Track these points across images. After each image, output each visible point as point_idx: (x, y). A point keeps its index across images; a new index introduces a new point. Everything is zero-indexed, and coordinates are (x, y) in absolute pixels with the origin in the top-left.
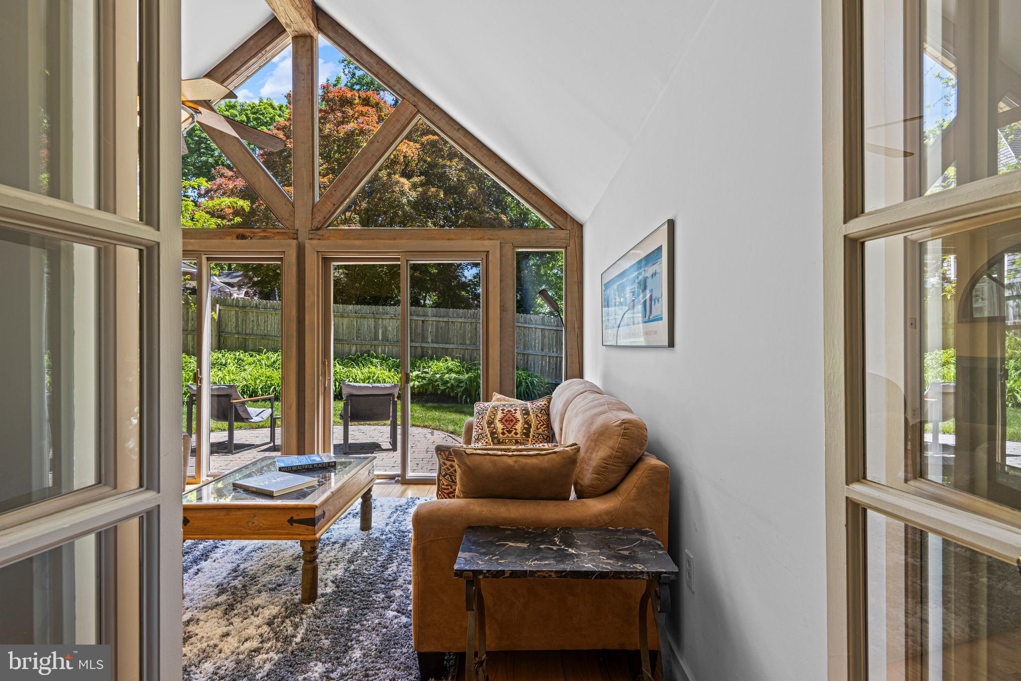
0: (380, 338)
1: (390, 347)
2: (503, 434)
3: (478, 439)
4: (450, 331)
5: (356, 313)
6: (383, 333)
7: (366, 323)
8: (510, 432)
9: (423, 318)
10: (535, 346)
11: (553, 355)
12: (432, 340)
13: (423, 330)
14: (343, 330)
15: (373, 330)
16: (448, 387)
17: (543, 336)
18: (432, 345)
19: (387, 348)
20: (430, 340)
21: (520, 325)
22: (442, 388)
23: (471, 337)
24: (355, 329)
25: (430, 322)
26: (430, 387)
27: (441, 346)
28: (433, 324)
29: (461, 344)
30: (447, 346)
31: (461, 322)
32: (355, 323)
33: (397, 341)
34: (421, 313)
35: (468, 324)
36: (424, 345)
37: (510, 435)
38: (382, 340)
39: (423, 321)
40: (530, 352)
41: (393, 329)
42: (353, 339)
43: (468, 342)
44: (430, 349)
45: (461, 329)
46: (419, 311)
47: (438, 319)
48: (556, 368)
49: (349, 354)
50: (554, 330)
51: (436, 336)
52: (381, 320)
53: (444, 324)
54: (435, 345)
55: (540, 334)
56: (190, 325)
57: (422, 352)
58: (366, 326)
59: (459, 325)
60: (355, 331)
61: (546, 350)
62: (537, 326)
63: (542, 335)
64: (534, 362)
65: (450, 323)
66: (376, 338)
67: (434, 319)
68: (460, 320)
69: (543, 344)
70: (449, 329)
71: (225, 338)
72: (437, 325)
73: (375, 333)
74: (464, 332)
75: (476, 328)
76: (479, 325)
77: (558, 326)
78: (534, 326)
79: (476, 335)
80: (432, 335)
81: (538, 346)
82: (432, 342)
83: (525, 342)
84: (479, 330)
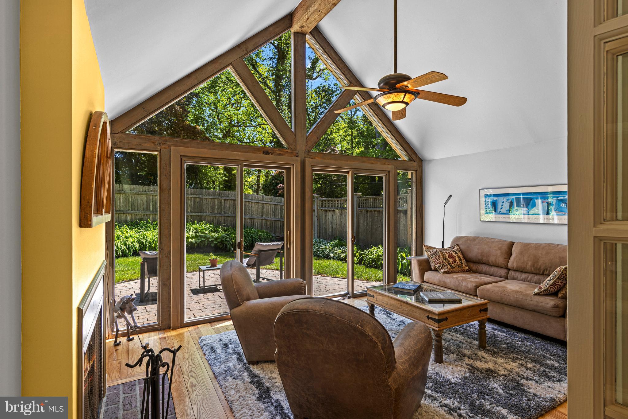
0: (151, 209)
2: (453, 263)
3: (442, 267)
4: (204, 204)
5: (131, 190)
6: (153, 205)
7: (139, 199)
8: (455, 262)
10: (258, 213)
11: (269, 219)
12: (191, 210)
14: (120, 202)
15: (145, 203)
16: (219, 242)
17: (263, 208)
19: (156, 216)
20: (189, 211)
21: (250, 201)
22: (215, 242)
23: (218, 208)
24: (131, 202)
25: (189, 198)
27: (197, 214)
28: (191, 200)
29: (211, 213)
30: (202, 214)
31: (211, 199)
32: (130, 198)
35: (215, 200)
37: (455, 264)
38: (153, 211)
40: (255, 217)
42: (129, 210)
43: (216, 212)
44: (190, 216)
45: (211, 203)
47: (195, 196)
48: (270, 226)
49: (126, 221)
50: (269, 204)
51: (194, 207)
52: (151, 196)
53: (199, 200)
54: (194, 214)
55: (261, 207)
58: (139, 201)
59: (210, 200)
60: (130, 205)
61: (264, 216)
62: (259, 202)
63: (262, 207)
64: (258, 223)
65: (204, 199)
66: (148, 209)
67: (192, 196)
68: (211, 197)
69: (263, 212)
72: (194, 200)
73: (147, 205)
74: (213, 205)
75: (221, 203)
76: (223, 201)
77: (271, 202)
78: (257, 201)
79: (221, 207)
80: (191, 207)
81: (260, 213)
82: (191, 212)
83: (252, 211)
84: (223, 203)
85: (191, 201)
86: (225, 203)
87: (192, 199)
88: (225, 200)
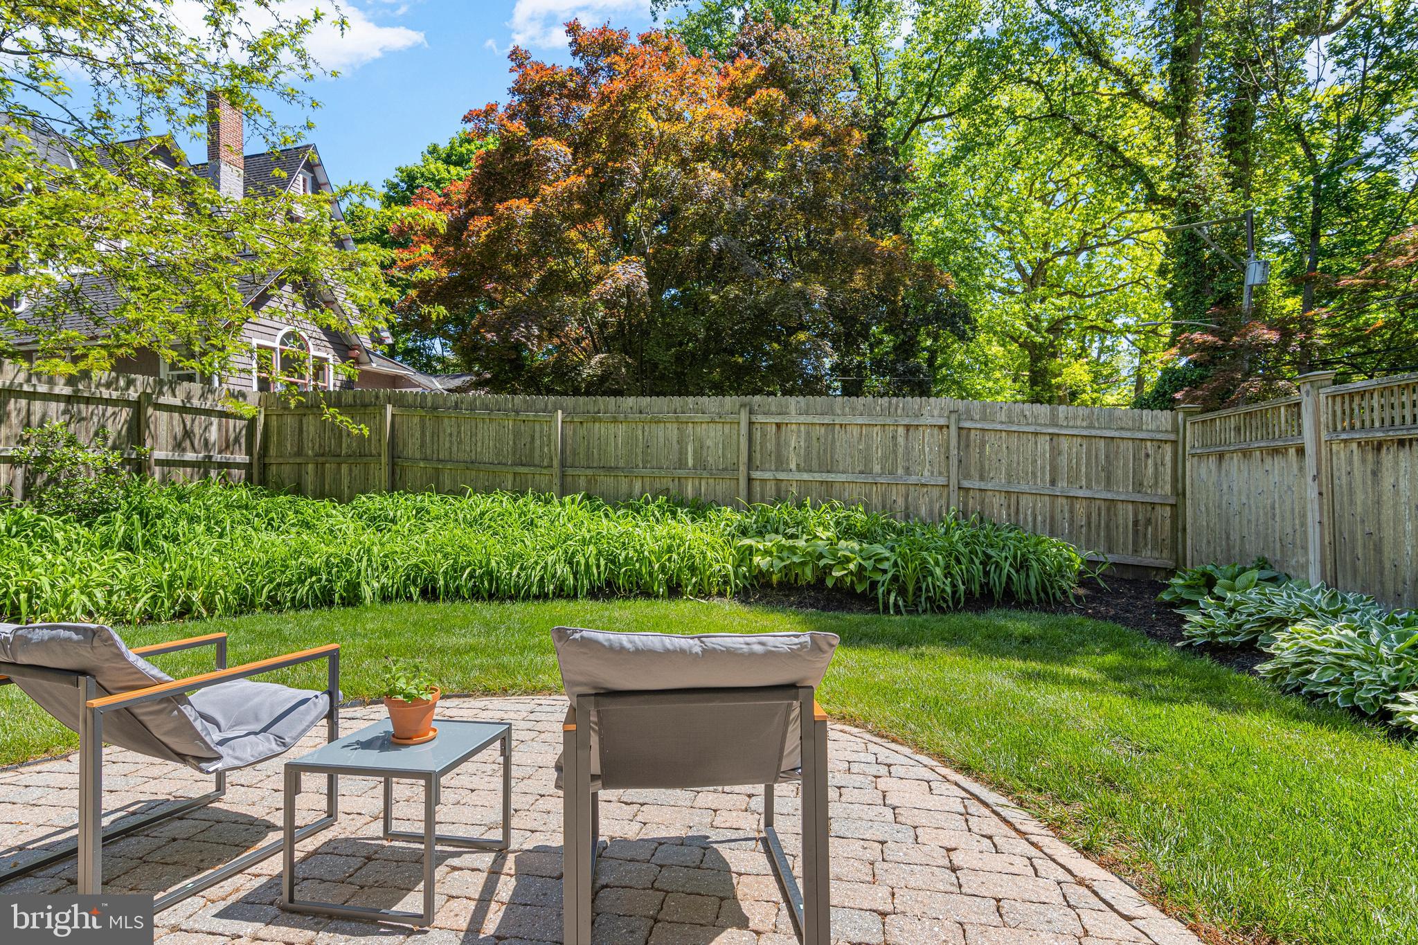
0: (690, 463)
1: (711, 481)
4: (838, 444)
5: (641, 412)
6: (695, 452)
7: (661, 434)
9: (778, 419)
10: (1034, 474)
11: (1080, 493)
12: (798, 465)
13: (778, 444)
14: (616, 445)
15: (676, 446)
16: (851, 573)
17: (1055, 452)
18: (798, 476)
19: (703, 483)
20: (793, 466)
21: (999, 427)
22: (837, 573)
23: (885, 458)
24: (641, 445)
25: (794, 427)
26: (808, 571)
27: (818, 477)
28: (799, 431)
29: (861, 472)
30: (831, 477)
31: (861, 425)
32: (640, 432)
33: (725, 469)
34: (773, 409)
35: (876, 429)
36: (782, 476)
38: (695, 468)
39: (778, 425)
40: (1024, 487)
41: (716, 444)
42: (637, 466)
43: (877, 468)
44: (794, 484)
45: (860, 440)
46: (769, 405)
47: (809, 419)
48: (1089, 523)
49: (630, 496)
50: (1082, 436)
51: (808, 455)
52: (691, 425)
53: (823, 430)
54: (806, 476)
55: (1047, 448)
56: (344, 446)
57: (778, 490)
58: (661, 440)
59: (856, 431)
60: (639, 451)
61: (1062, 484)
62: (1039, 429)
63: (1052, 449)
64: (1034, 511)
65: (837, 427)
66: (682, 464)
67: (802, 419)
68: (860, 420)
69: (1054, 469)
70: (833, 441)
71: (403, 469)
72: (808, 433)
73: (681, 453)
74: (868, 447)
75: (894, 438)
76: (901, 430)
77: (1091, 427)
78: (1031, 429)
79: (895, 452)
80: (798, 455)
81: (1043, 473)
82: (799, 469)
83: (1010, 465)
84: (901, 440)
85: (799, 437)
86: (907, 438)
87: (802, 428)
88: (908, 427)
